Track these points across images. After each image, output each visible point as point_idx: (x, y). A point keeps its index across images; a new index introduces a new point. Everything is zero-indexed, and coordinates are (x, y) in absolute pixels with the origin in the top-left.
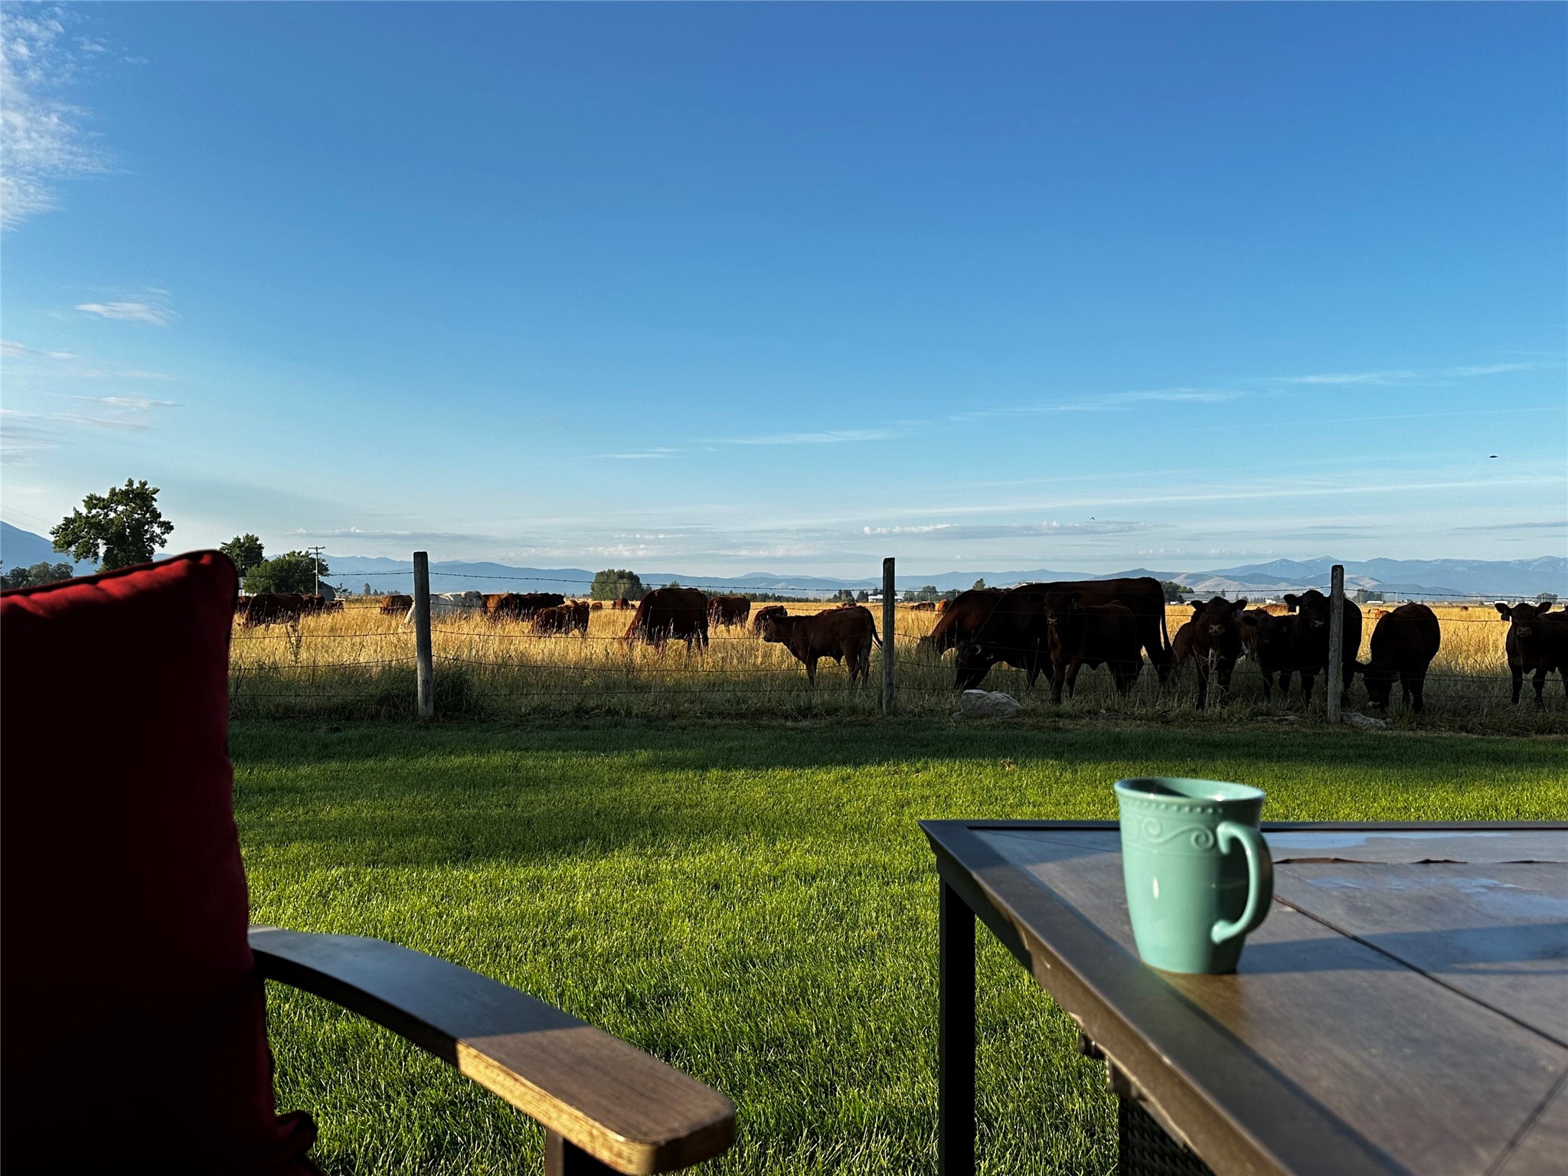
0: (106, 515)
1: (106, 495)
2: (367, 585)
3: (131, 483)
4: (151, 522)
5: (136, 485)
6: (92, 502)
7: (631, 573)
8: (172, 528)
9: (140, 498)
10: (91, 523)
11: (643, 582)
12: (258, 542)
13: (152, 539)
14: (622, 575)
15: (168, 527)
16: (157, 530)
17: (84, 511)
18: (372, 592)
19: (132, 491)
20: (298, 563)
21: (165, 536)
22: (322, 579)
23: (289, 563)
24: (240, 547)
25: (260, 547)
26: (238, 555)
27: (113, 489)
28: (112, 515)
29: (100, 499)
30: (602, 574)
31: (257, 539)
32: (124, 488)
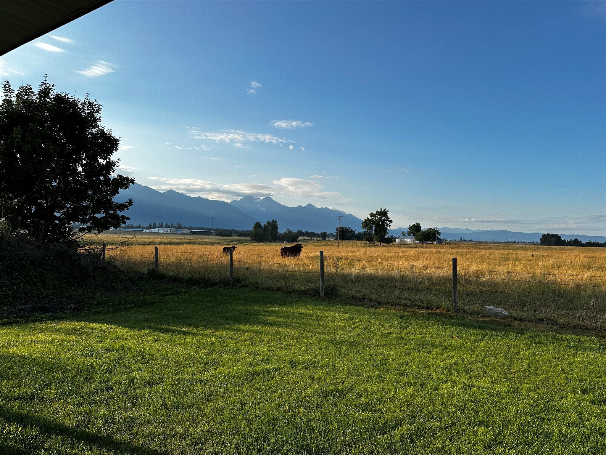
1: (375, 213)
2: (461, 238)
4: (387, 220)
5: (383, 210)
6: (372, 215)
7: (557, 235)
8: (392, 222)
9: (384, 213)
10: (371, 221)
11: (562, 239)
13: (387, 225)
17: (369, 217)
20: (431, 232)
21: (390, 224)
22: (439, 237)
23: (428, 232)
24: (415, 227)
25: (421, 227)
27: (377, 211)
28: (377, 218)
30: (545, 235)
31: (420, 224)
32: (379, 211)
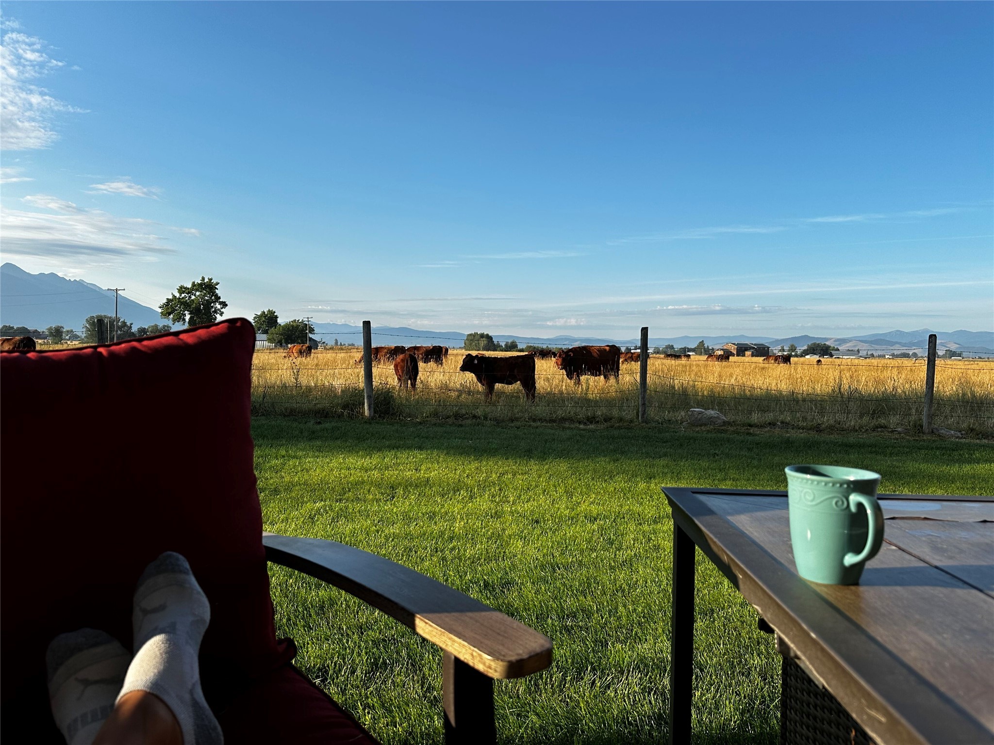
0: (190, 297)
1: (189, 286)
2: (336, 340)
3: (203, 279)
4: (215, 302)
5: (206, 280)
6: (182, 290)
7: (487, 335)
8: (226, 305)
9: (209, 287)
10: (181, 301)
11: (495, 340)
12: (275, 314)
13: (215, 312)
14: (482, 336)
15: (224, 305)
16: (218, 306)
17: (178, 295)
18: (339, 344)
19: (204, 284)
20: (298, 326)
21: (223, 310)
22: (311, 336)
23: (293, 326)
24: (265, 317)
25: (276, 317)
26: (264, 321)
27: (194, 283)
28: (193, 297)
29: (186, 288)
30: (471, 335)
31: (275, 312)
32: (199, 282)
